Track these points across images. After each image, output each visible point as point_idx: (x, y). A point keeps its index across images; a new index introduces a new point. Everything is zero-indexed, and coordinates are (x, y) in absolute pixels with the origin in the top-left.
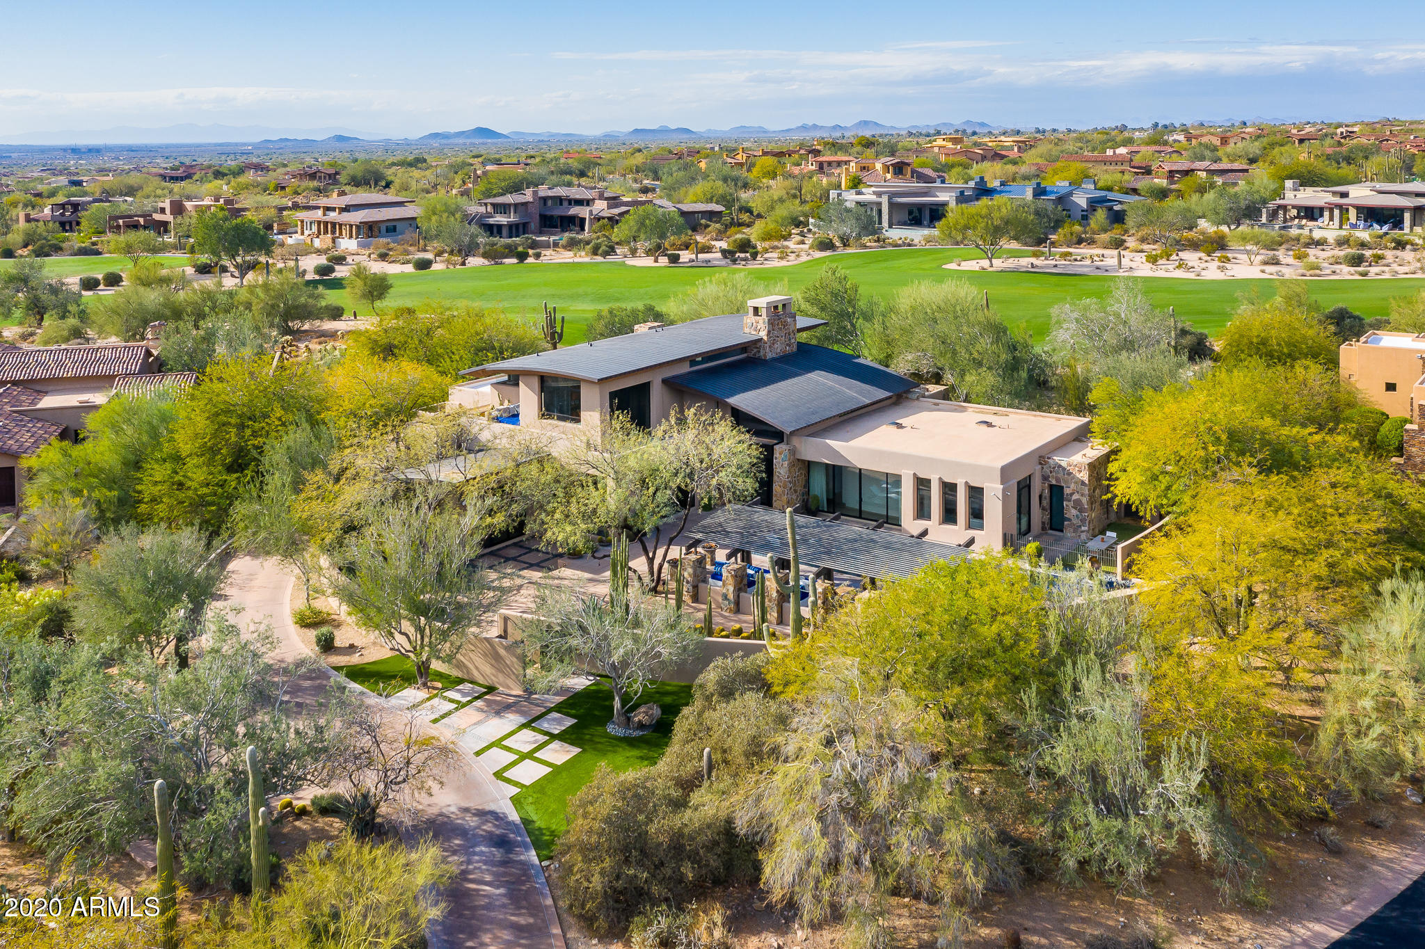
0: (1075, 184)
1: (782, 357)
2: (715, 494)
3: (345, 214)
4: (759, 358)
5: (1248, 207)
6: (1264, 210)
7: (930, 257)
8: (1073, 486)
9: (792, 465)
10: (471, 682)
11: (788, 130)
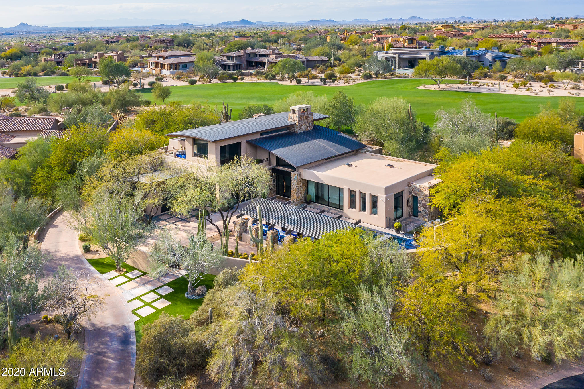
0: (488, 49)
1: (305, 132)
2: (247, 195)
3: (166, 59)
4: (294, 132)
5: (570, 61)
6: (580, 63)
7: (413, 83)
8: (422, 197)
9: (299, 181)
10: (138, 270)
11: (378, 21)
